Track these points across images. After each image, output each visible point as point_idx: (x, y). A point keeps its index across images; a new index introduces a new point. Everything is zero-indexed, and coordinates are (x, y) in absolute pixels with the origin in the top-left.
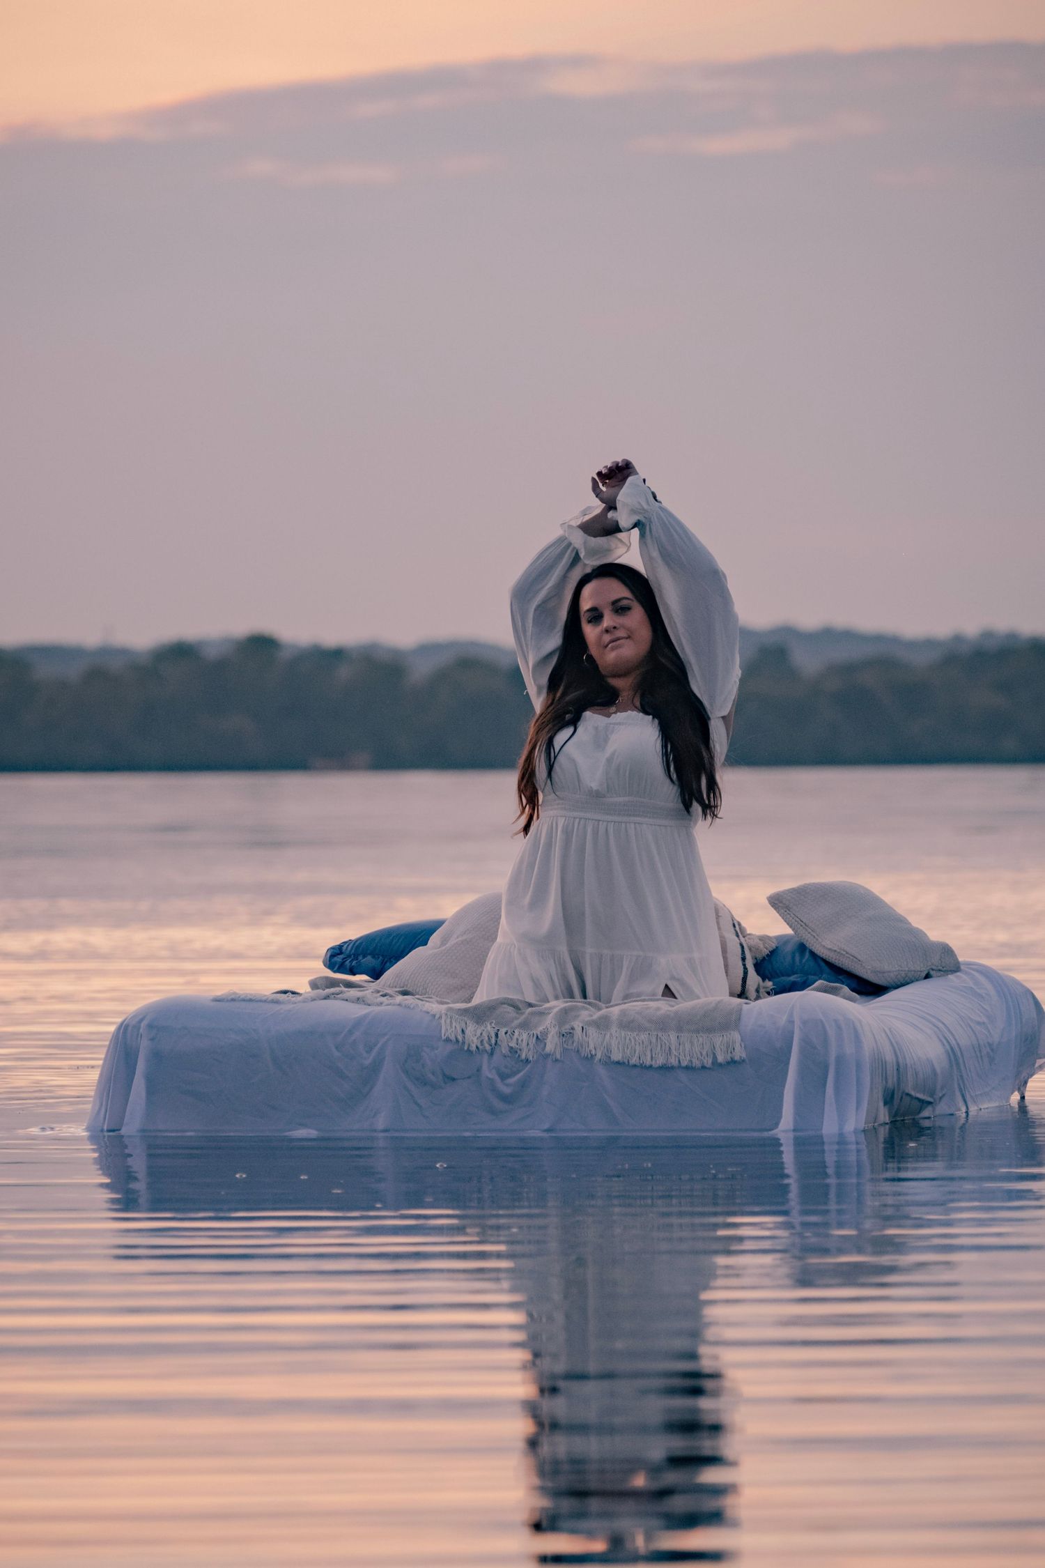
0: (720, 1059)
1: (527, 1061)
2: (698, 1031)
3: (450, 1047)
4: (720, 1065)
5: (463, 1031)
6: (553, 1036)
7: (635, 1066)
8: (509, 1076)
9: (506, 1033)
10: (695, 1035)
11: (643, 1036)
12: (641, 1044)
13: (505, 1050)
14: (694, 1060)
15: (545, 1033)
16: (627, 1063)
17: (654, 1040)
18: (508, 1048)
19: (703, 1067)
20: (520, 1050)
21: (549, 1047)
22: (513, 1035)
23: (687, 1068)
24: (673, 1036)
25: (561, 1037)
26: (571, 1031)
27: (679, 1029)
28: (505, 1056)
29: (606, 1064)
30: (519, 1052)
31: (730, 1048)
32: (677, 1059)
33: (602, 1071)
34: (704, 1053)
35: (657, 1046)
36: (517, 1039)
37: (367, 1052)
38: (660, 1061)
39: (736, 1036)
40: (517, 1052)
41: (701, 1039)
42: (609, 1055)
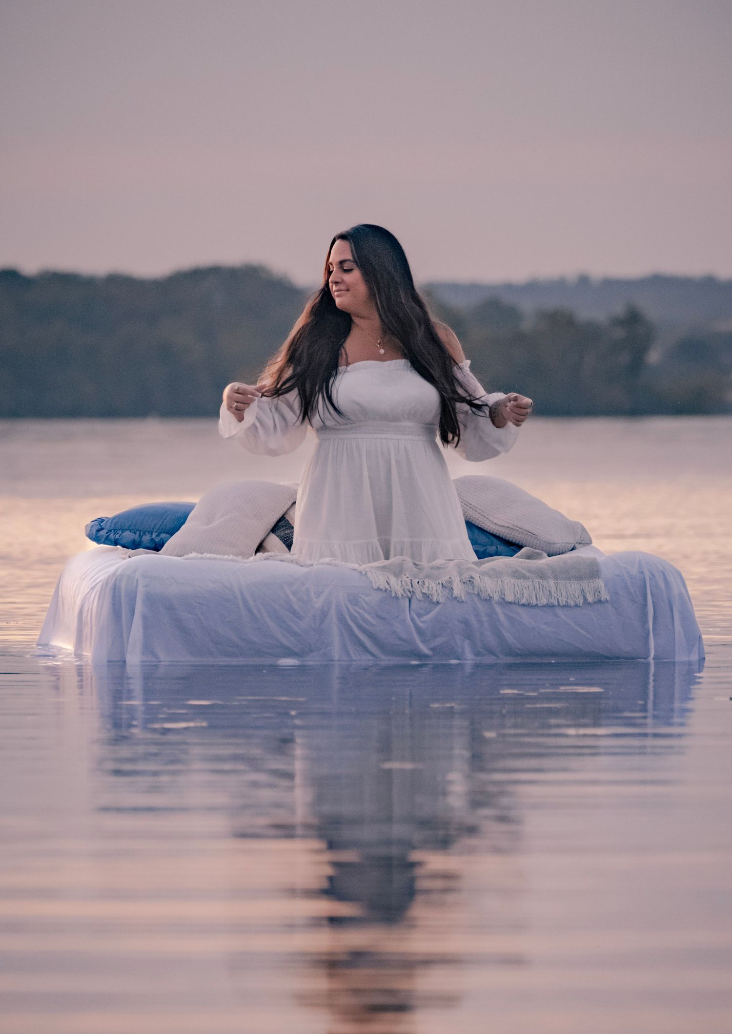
0: (590, 599)
1: (438, 603)
2: (569, 579)
3: (380, 595)
4: (589, 604)
5: (387, 582)
6: (457, 584)
7: (523, 605)
8: (423, 615)
9: (418, 583)
10: (568, 582)
11: (529, 583)
12: (527, 589)
13: (419, 596)
14: (569, 601)
15: (450, 582)
16: (518, 603)
17: (537, 585)
18: (421, 594)
19: (576, 606)
20: (431, 595)
21: (456, 592)
22: (424, 584)
23: (564, 606)
24: (552, 582)
25: (463, 584)
26: (471, 579)
27: (556, 578)
28: (420, 601)
29: (500, 603)
30: (430, 597)
31: (597, 591)
32: (556, 599)
33: (498, 609)
34: (577, 596)
35: (540, 591)
36: (428, 587)
37: (316, 598)
38: (544, 601)
39: (600, 583)
40: (429, 597)
41: (573, 586)
42: (503, 597)
